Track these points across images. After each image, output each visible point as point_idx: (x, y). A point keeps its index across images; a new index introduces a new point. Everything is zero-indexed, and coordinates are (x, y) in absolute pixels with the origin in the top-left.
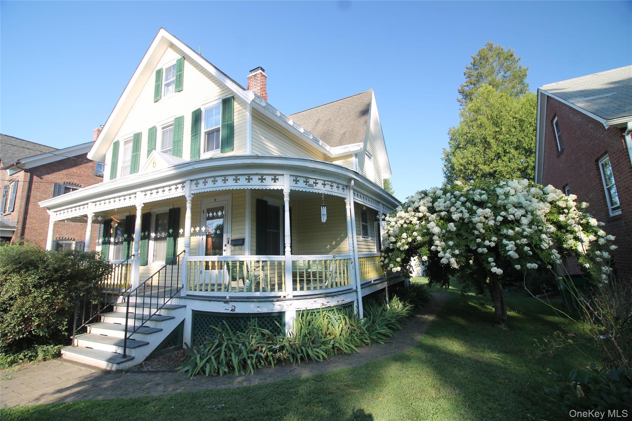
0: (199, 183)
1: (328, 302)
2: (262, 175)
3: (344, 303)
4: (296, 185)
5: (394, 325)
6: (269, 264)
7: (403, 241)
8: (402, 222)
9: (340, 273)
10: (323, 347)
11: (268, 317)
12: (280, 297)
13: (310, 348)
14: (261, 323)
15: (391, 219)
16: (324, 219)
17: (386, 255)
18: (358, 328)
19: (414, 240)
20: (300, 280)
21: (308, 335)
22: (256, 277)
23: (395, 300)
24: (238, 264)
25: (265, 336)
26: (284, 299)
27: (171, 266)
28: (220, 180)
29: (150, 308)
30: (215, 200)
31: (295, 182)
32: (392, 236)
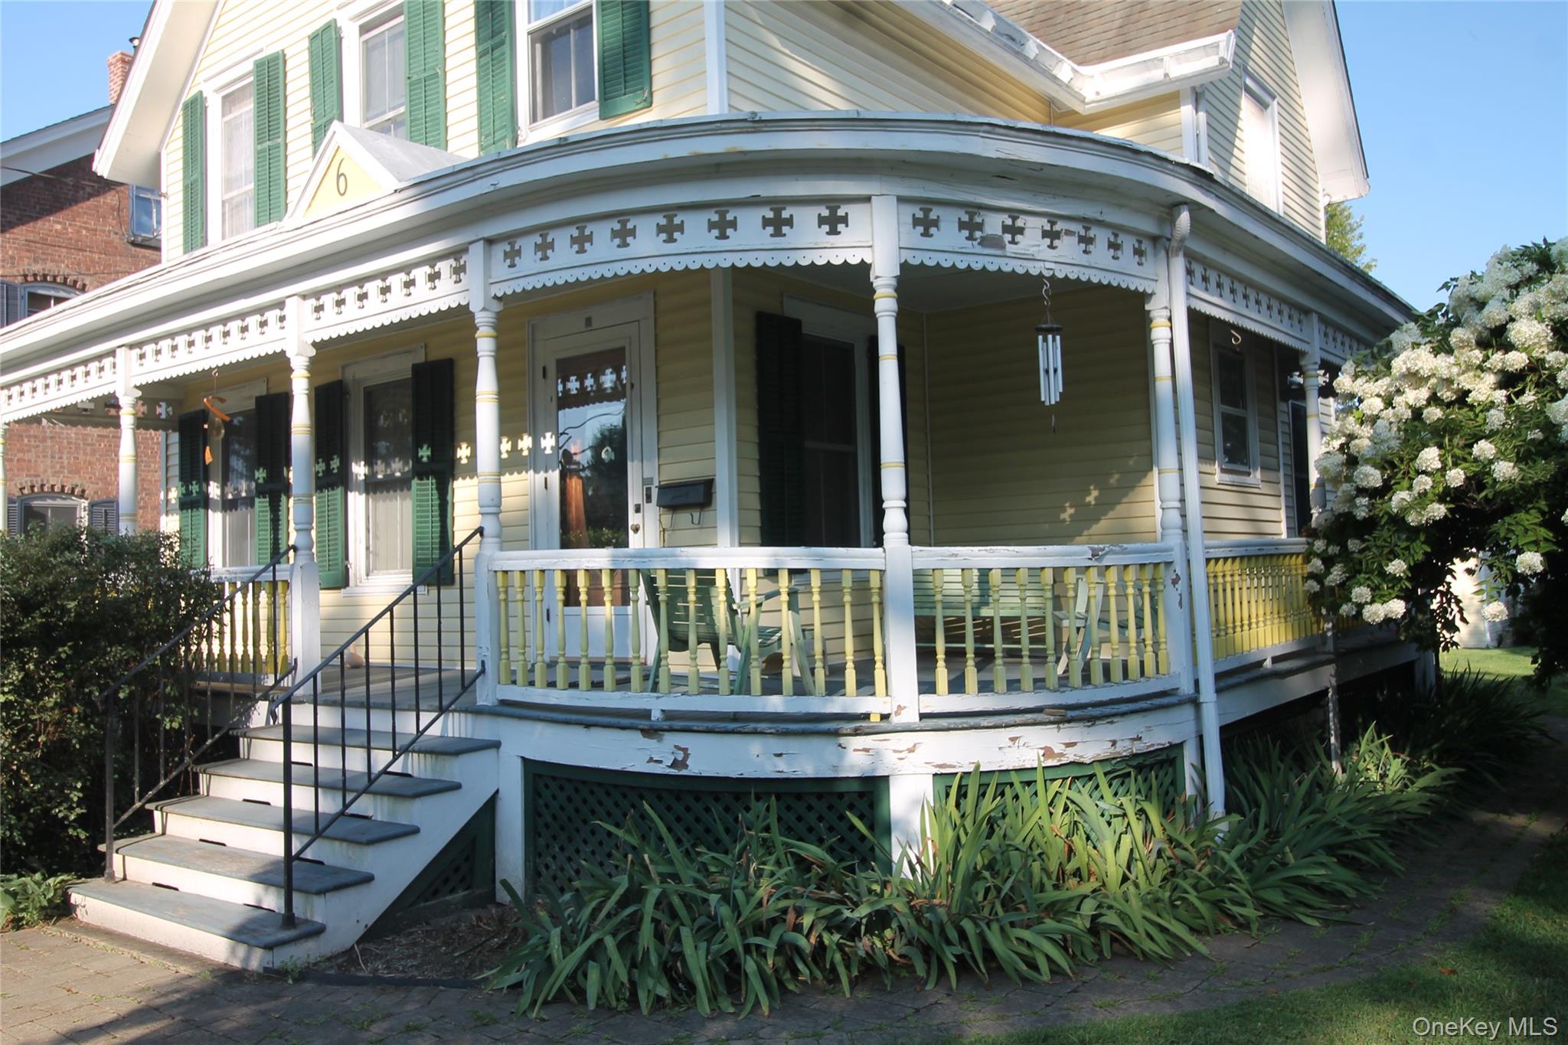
0: (518, 253)
1: (1069, 745)
2: (778, 204)
3: (1138, 748)
4: (927, 243)
5: (1367, 852)
6: (815, 581)
7: (1424, 483)
8: (1417, 396)
9: (1123, 626)
10: (1050, 923)
11: (820, 796)
12: (866, 717)
13: (995, 926)
14: (791, 817)
15: (1361, 386)
16: (1051, 389)
17: (1334, 550)
18: (1202, 853)
19: (1479, 479)
20: (949, 653)
21: (987, 874)
22: (767, 634)
23: (1372, 746)
24: (691, 582)
25: (808, 870)
26: (884, 725)
27: (434, 591)
28: (602, 233)
29: (369, 749)
30: (589, 322)
31: (920, 229)
32: (1367, 461)
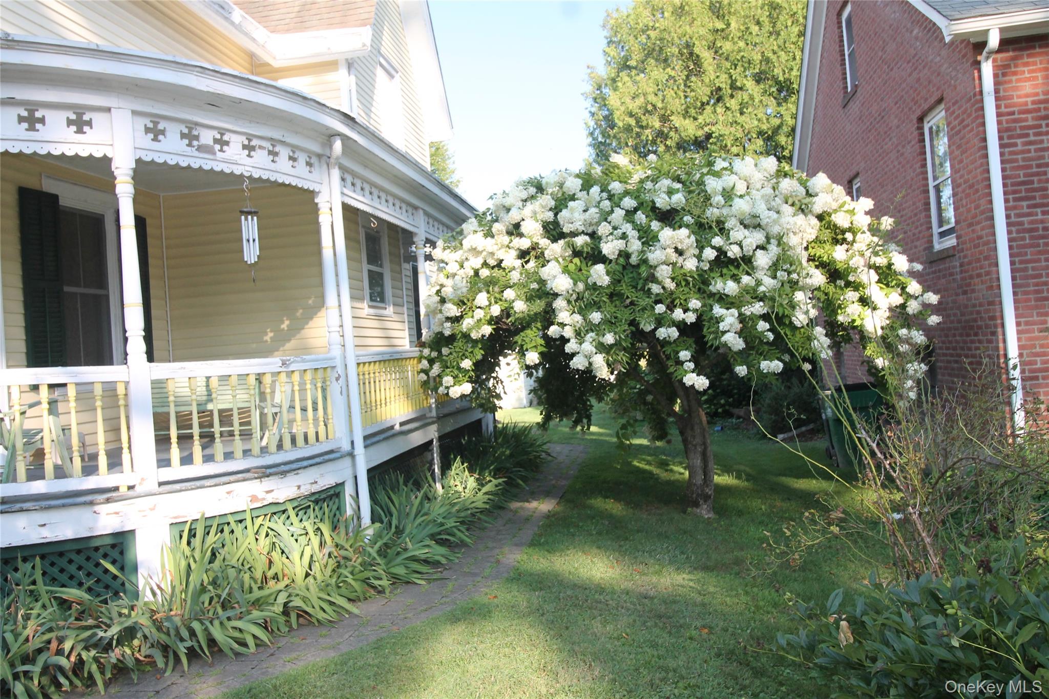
1: (268, 492)
2: (30, 106)
3: (316, 488)
5: (453, 535)
6: (71, 391)
7: (479, 314)
8: (477, 262)
9: (304, 410)
10: (256, 614)
11: (79, 552)
12: (116, 489)
13: (216, 622)
14: (53, 571)
15: (448, 256)
16: (251, 253)
17: (434, 354)
18: (357, 551)
19: (507, 313)
20: (180, 438)
21: (210, 588)
22: (30, 435)
23: (458, 471)
25: (70, 608)
32: (450, 300)
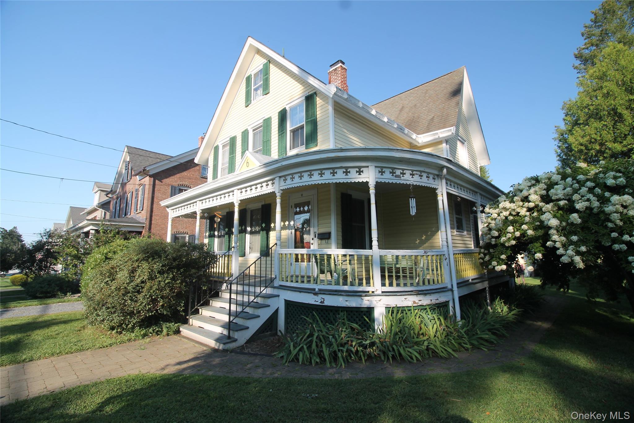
0: (286, 180)
1: (420, 301)
2: (347, 168)
3: (437, 302)
4: (382, 177)
5: (499, 331)
6: (356, 258)
7: (509, 235)
8: (506, 213)
9: (433, 270)
10: (416, 347)
11: (357, 312)
12: (368, 292)
13: (402, 347)
14: (349, 316)
15: (491, 211)
16: (413, 212)
17: (486, 252)
18: (455, 330)
19: (524, 234)
20: (389, 276)
21: (399, 333)
22: (344, 270)
23: (499, 303)
24: (326, 257)
25: (354, 330)
26: (373, 294)
27: (265, 258)
28: (306, 175)
29: (249, 296)
30: (302, 195)
31: (381, 174)
32: (494, 230)
